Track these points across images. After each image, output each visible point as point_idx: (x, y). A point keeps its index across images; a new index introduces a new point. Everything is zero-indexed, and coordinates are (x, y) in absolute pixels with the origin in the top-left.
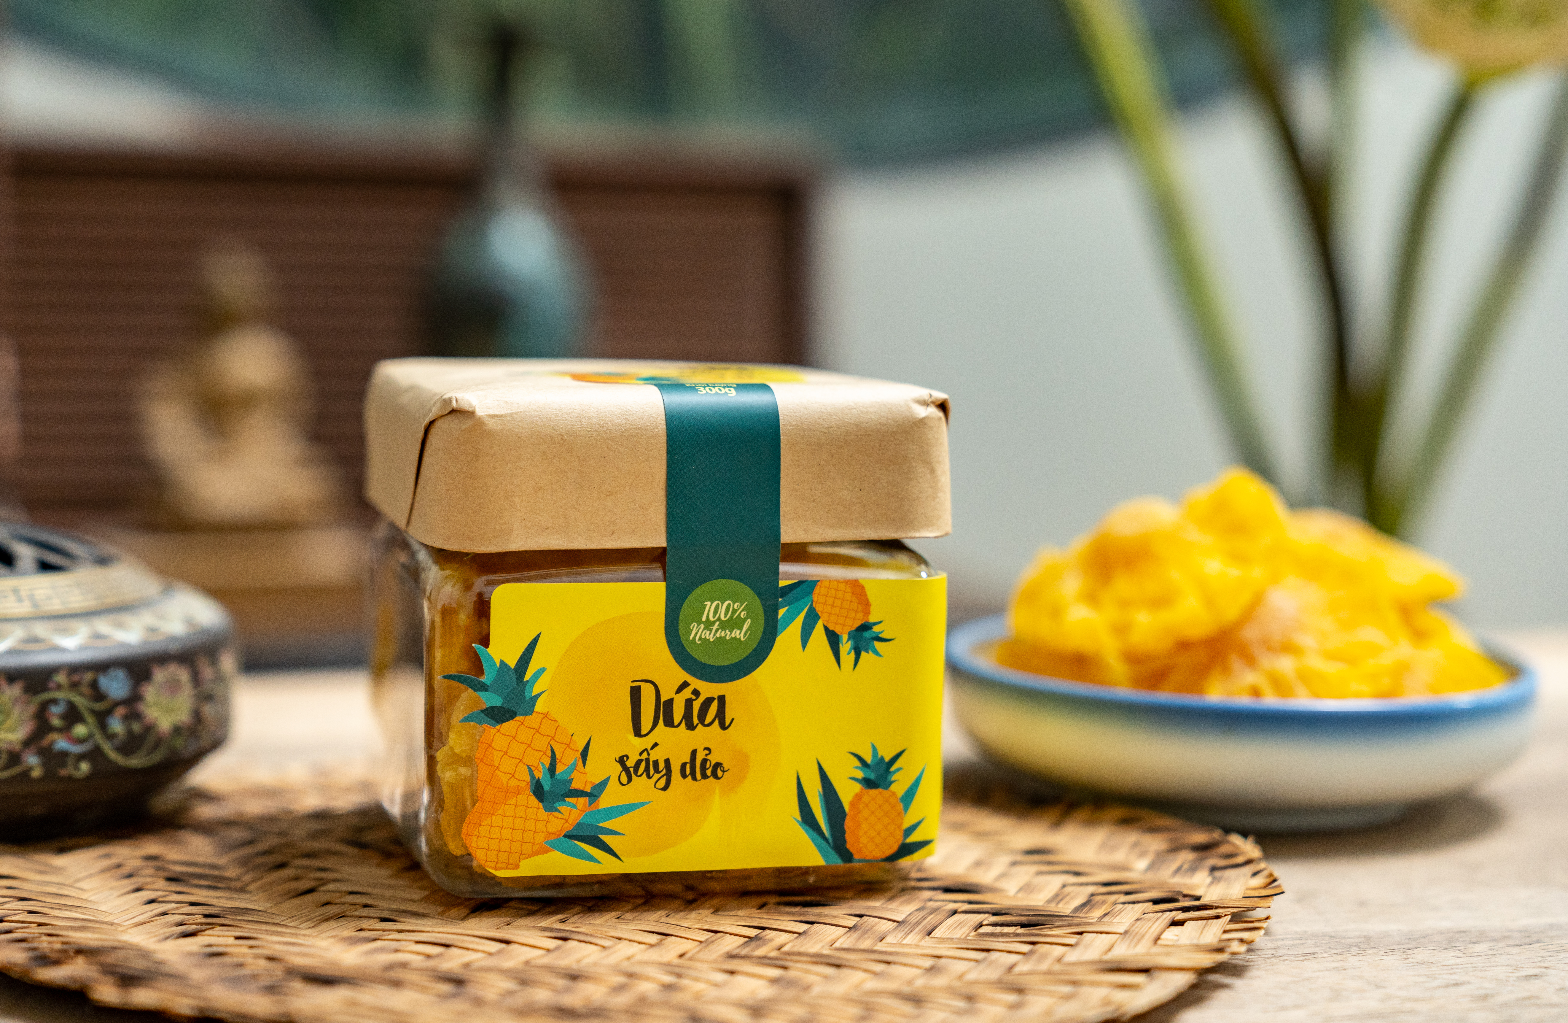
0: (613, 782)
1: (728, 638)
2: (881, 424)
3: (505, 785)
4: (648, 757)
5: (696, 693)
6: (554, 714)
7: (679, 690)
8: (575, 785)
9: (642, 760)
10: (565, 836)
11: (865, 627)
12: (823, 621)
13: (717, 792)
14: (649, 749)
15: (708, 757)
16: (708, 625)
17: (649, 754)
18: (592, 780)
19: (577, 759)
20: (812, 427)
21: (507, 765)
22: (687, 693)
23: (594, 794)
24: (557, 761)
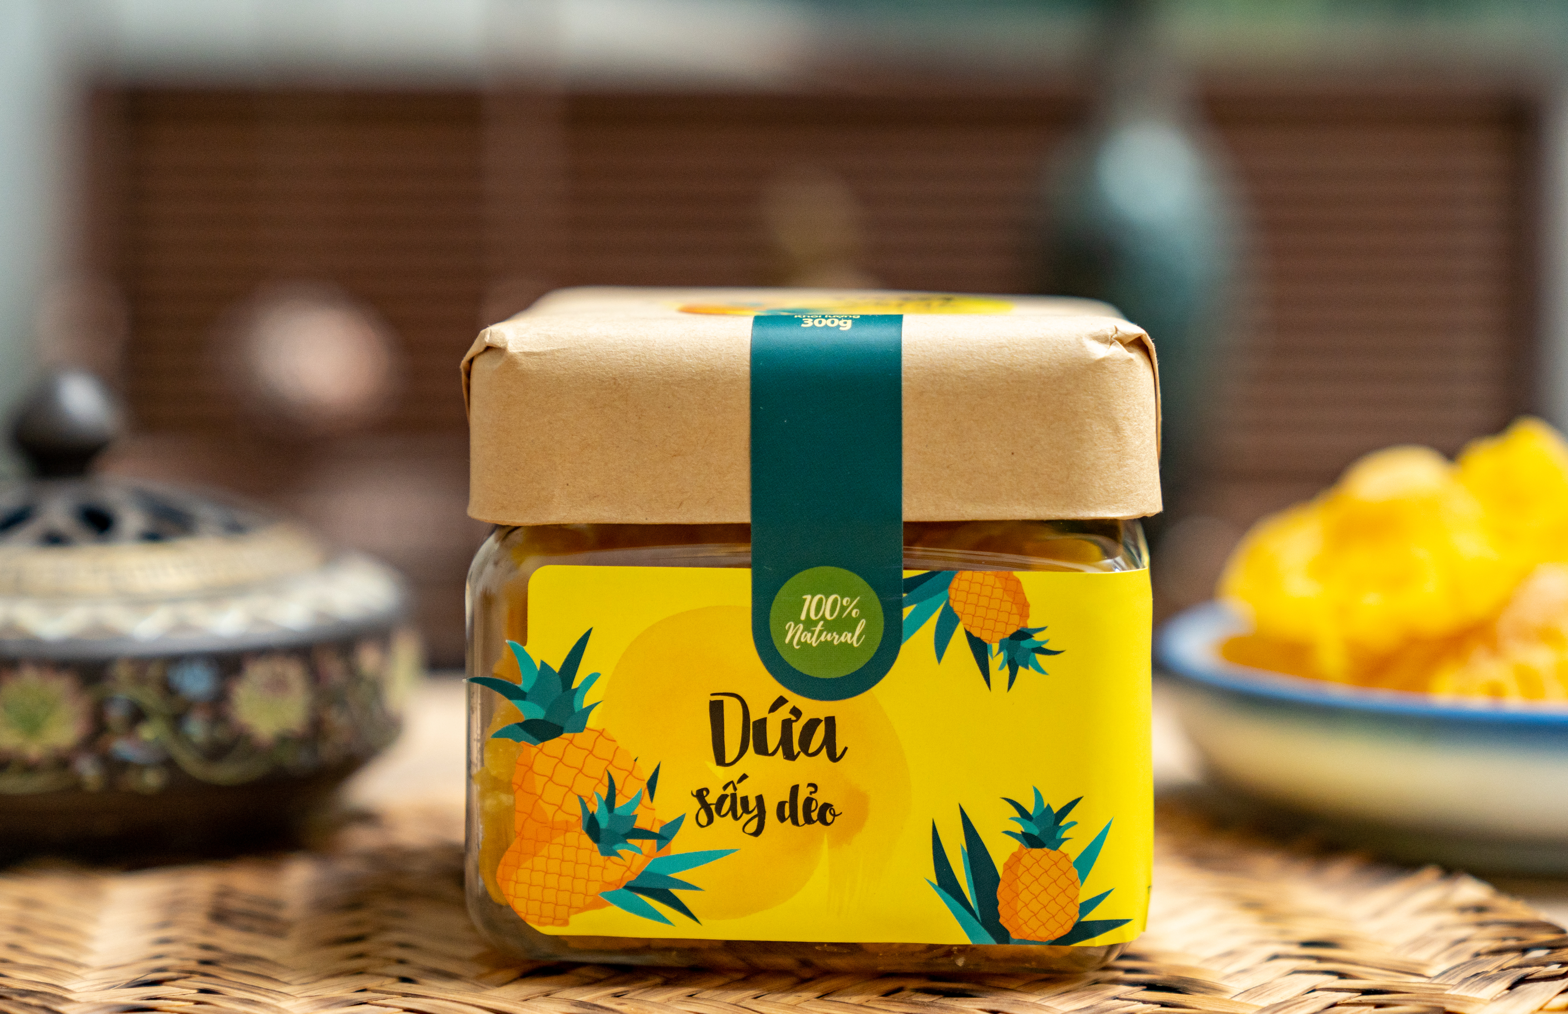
0: (690, 821)
1: (836, 643)
2: (1041, 367)
3: (550, 819)
4: (734, 792)
5: (796, 712)
6: (612, 732)
7: (774, 708)
8: (640, 824)
9: (727, 796)
10: (626, 887)
11: (1023, 634)
12: (964, 624)
13: (826, 840)
14: (735, 782)
15: (813, 796)
16: (809, 625)
17: (735, 789)
18: (661, 818)
19: (643, 790)
20: (945, 370)
21: (553, 794)
22: (784, 712)
23: (664, 837)
24: (617, 792)
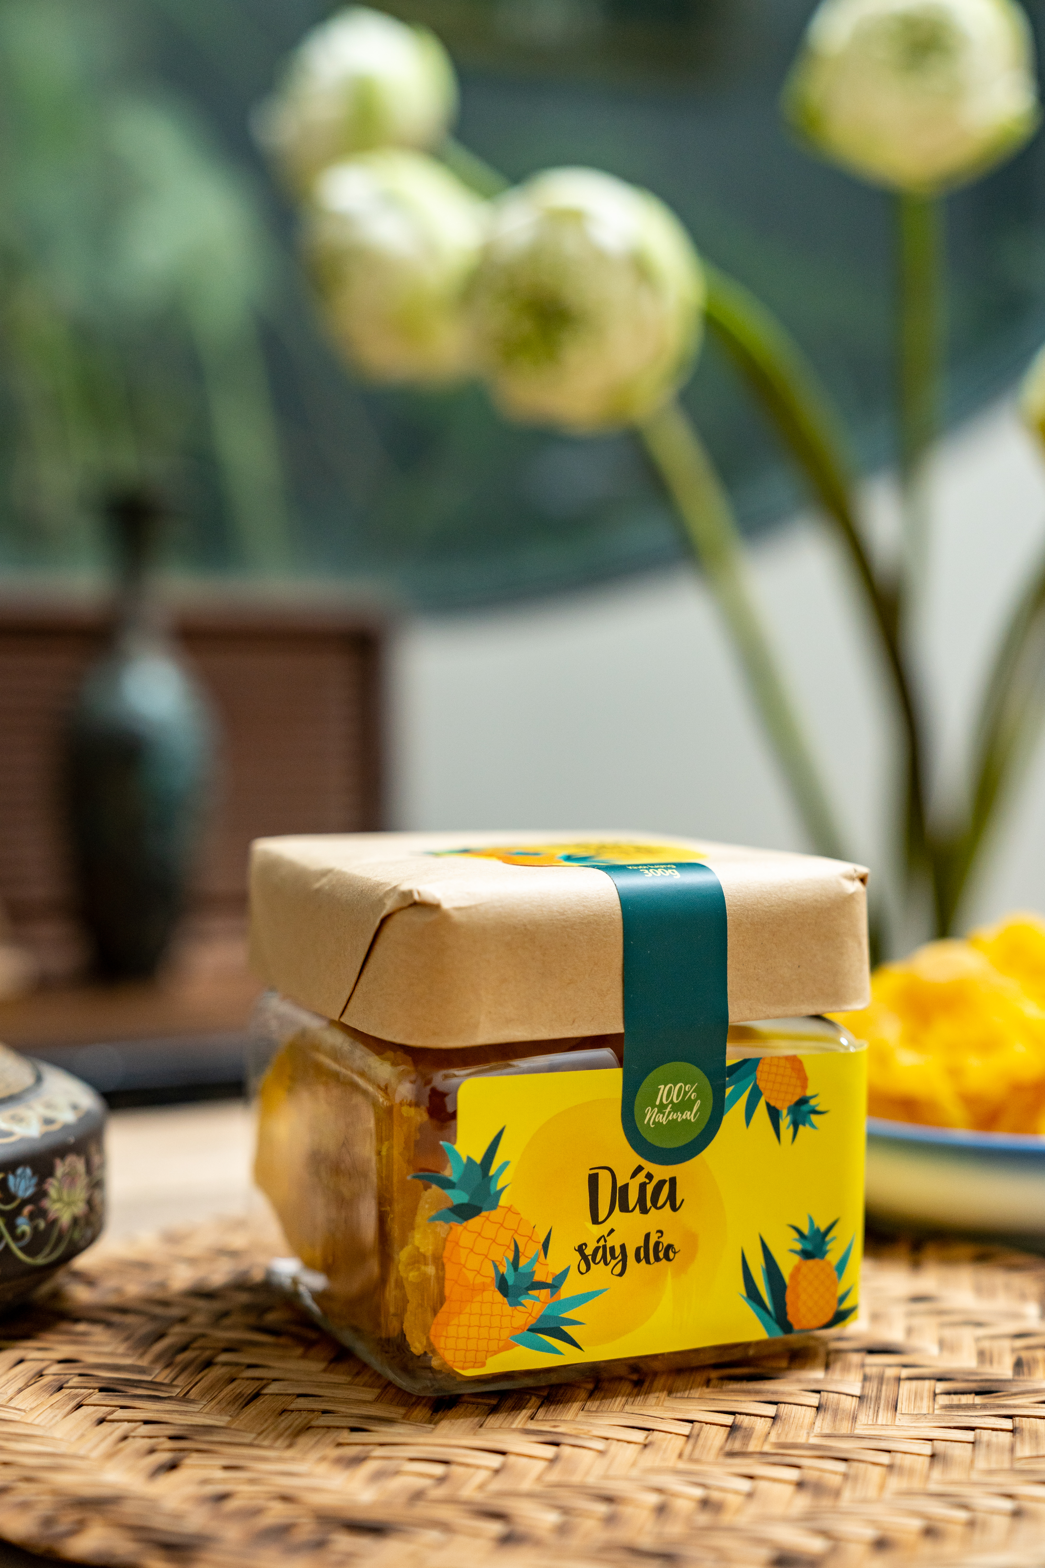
0: (573, 1271)
1: (679, 1120)
2: (816, 901)
3: (471, 1282)
4: (604, 1244)
5: (649, 1176)
6: (518, 1207)
7: (634, 1175)
8: (538, 1277)
9: (599, 1247)
10: (529, 1330)
11: (803, 1101)
12: (765, 1097)
13: (669, 1273)
14: (606, 1236)
15: (661, 1240)
16: (662, 1108)
17: (605, 1241)
18: (553, 1272)
19: (539, 1251)
20: (755, 907)
21: (473, 1262)
22: (641, 1178)
23: (554, 1286)
24: (520, 1254)
